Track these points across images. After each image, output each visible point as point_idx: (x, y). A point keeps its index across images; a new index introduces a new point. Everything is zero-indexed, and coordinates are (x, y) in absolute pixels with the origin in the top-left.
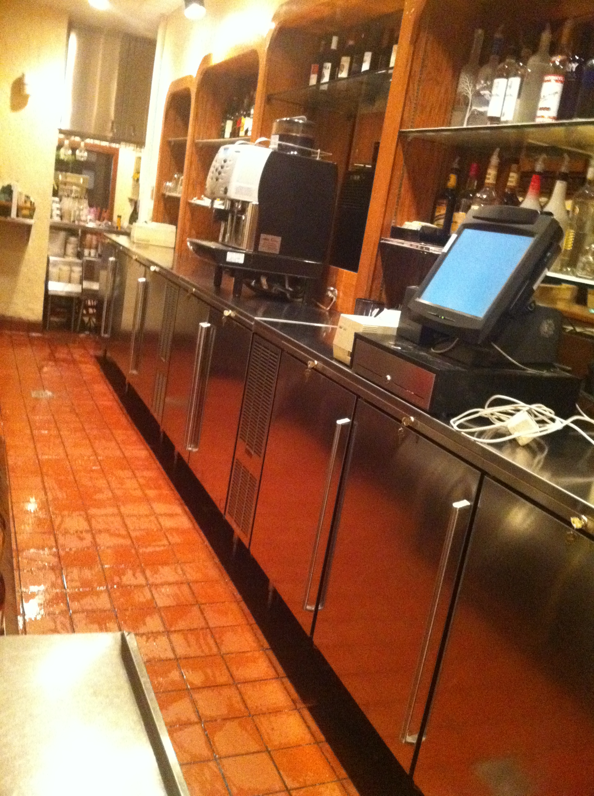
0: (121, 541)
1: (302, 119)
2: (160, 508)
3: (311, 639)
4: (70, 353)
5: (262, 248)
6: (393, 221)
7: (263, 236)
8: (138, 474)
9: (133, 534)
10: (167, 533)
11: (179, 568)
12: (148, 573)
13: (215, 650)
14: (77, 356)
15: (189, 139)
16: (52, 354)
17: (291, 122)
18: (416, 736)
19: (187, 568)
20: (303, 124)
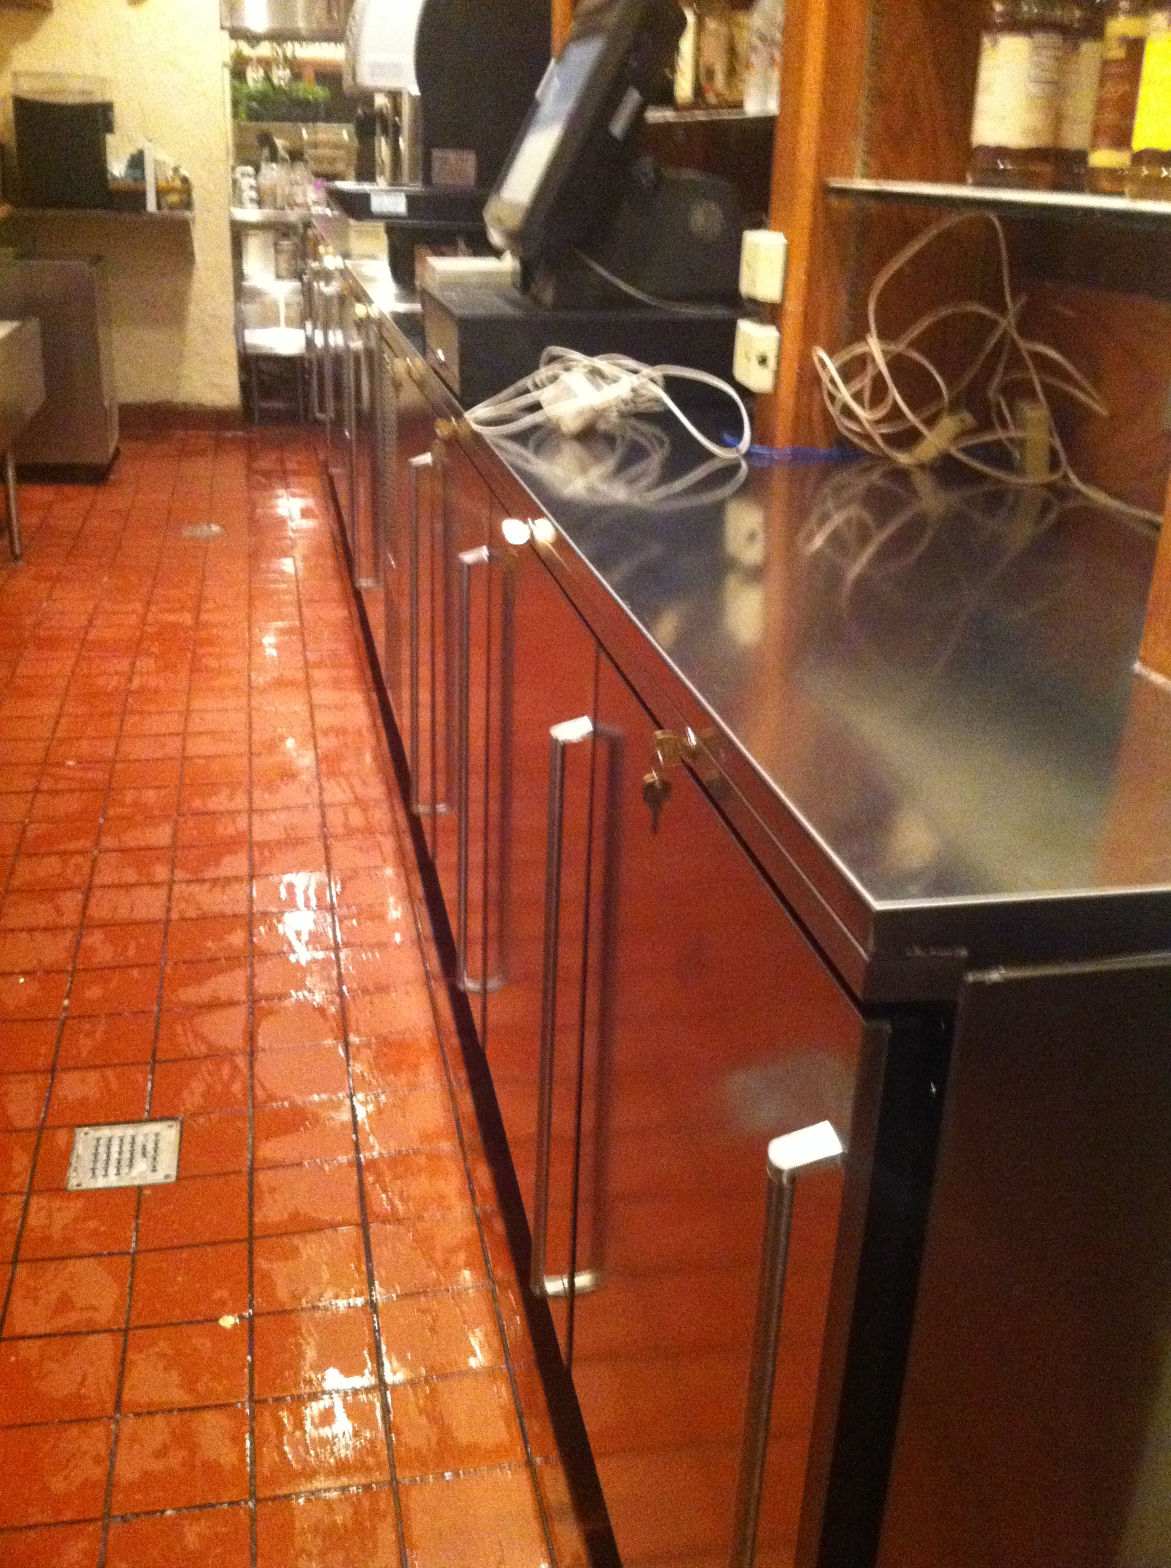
5: (442, 177)
7: (436, 153)
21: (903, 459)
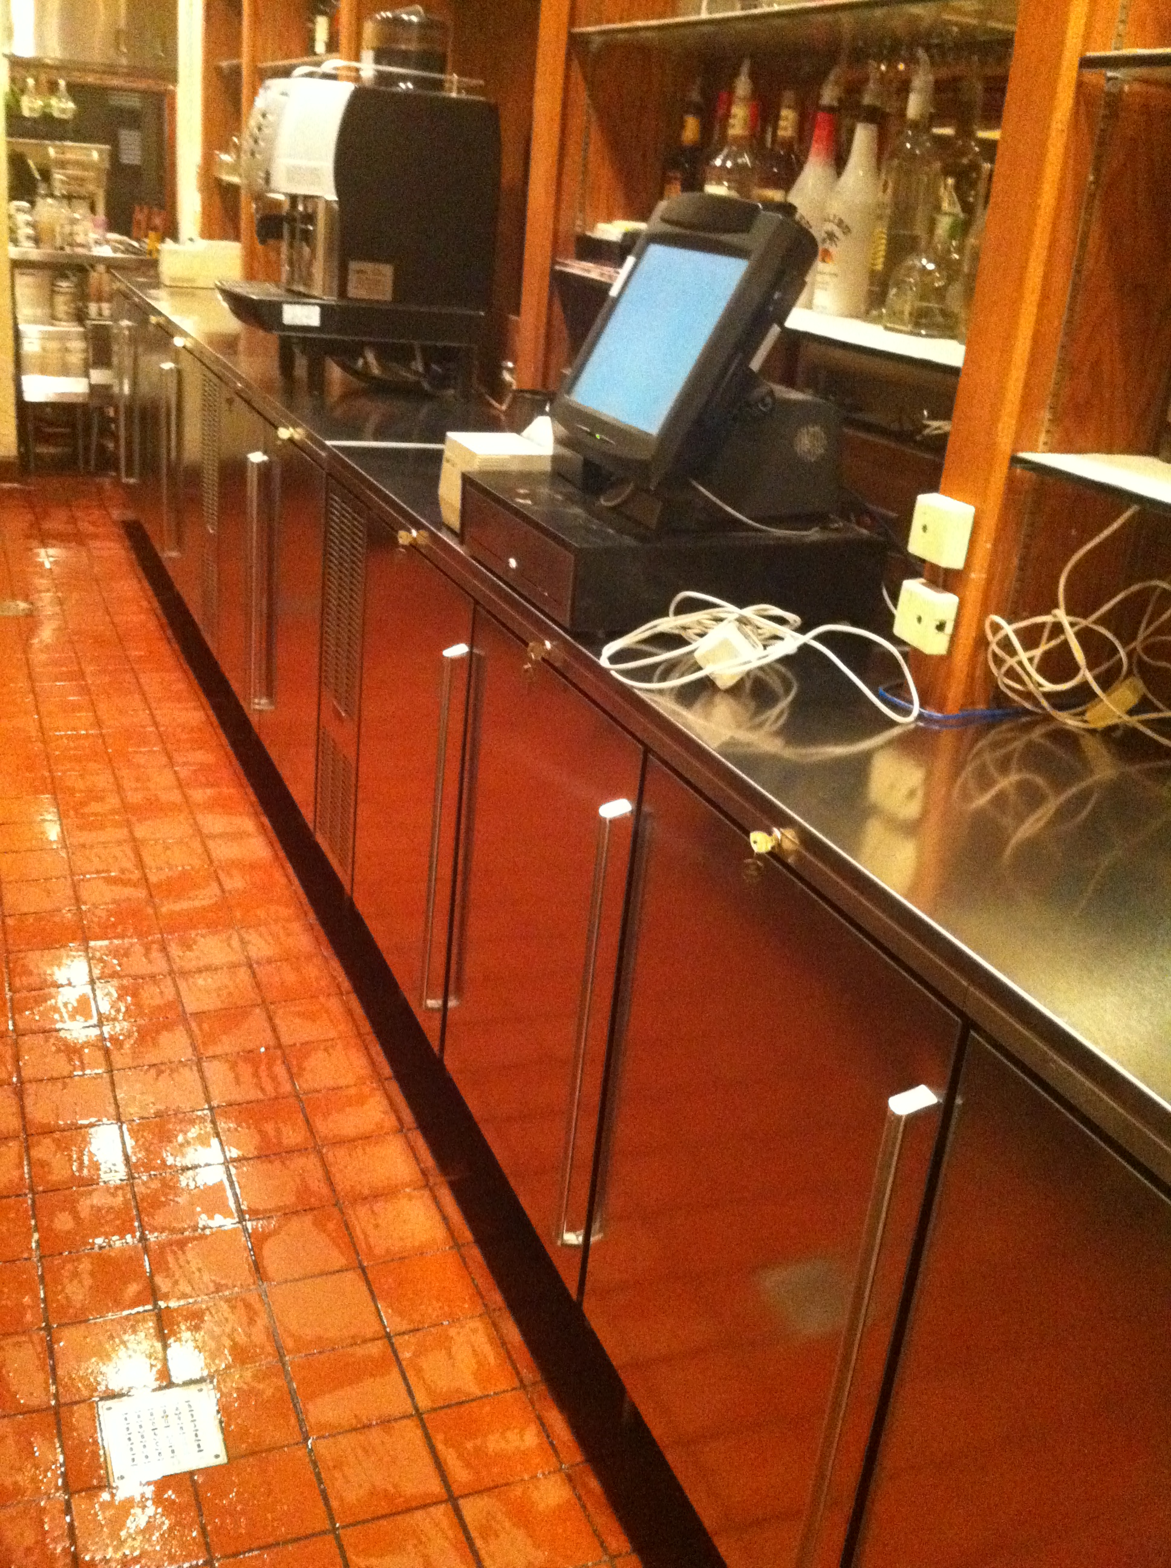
0: (128, 892)
1: (416, 13)
2: (214, 823)
3: (440, 1061)
4: (73, 520)
5: (354, 291)
6: (579, 222)
7: (354, 266)
8: (179, 758)
9: (153, 879)
10: (220, 872)
11: (235, 937)
12: (175, 950)
13: (287, 1088)
14: (85, 526)
15: (245, 61)
16: (36, 524)
17: (397, 21)
18: (581, 1233)
19: (252, 936)
20: (421, 25)
21: (1069, 721)
